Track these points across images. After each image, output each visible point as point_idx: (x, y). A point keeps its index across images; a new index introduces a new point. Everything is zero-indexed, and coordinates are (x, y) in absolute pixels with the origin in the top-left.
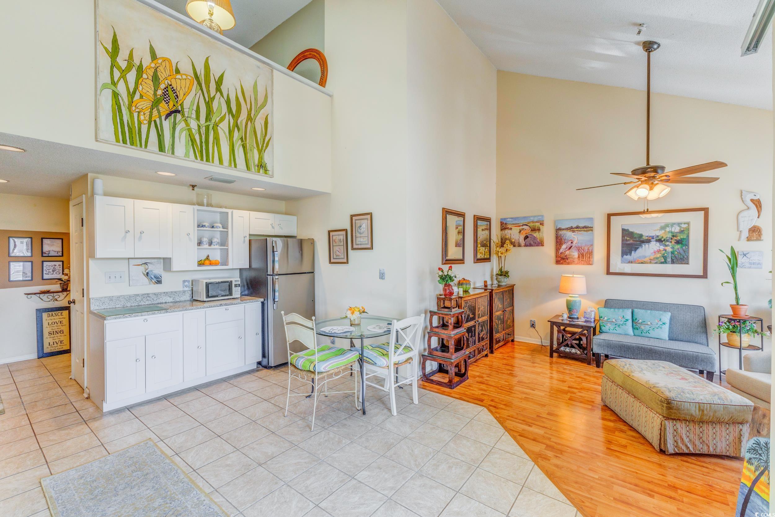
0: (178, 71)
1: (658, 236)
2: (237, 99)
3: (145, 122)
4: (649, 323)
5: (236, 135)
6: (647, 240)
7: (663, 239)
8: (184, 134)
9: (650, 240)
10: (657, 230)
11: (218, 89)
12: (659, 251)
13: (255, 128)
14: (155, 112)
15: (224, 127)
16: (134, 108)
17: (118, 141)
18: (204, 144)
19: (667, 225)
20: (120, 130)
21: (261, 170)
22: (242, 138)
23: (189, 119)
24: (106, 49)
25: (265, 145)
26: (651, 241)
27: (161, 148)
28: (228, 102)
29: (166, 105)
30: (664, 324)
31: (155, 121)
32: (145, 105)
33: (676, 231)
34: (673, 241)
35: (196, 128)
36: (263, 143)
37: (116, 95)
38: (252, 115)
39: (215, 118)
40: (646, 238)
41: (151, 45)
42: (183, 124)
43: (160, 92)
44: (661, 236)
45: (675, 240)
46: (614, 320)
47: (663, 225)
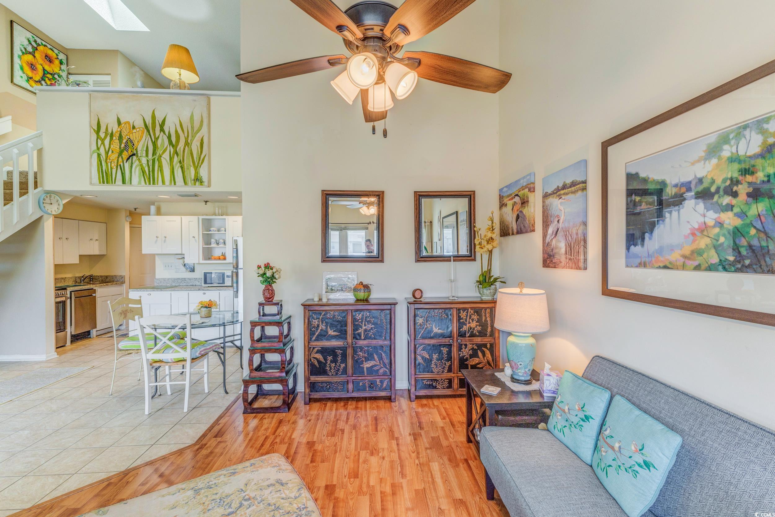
0: (134, 127)
1: (701, 181)
2: (176, 131)
3: (115, 167)
4: (617, 446)
5: (176, 159)
6: (676, 196)
7: (713, 189)
8: (138, 168)
9: (681, 195)
10: (699, 161)
11: (162, 130)
12: (703, 229)
13: (191, 150)
14: (120, 159)
15: (166, 156)
16: (108, 160)
17: (100, 183)
18: (151, 173)
19: (724, 139)
20: (101, 176)
21: (197, 183)
22: (180, 162)
23: (140, 158)
24: (94, 130)
25: (200, 162)
26: (685, 199)
27: (124, 182)
28: (169, 137)
29: (127, 153)
30: (647, 465)
31: (120, 165)
32: (114, 156)
33: (750, 153)
34: (743, 189)
35: (146, 162)
36: (199, 161)
37: (99, 155)
38: (189, 141)
39: (159, 152)
40: (674, 190)
41: (118, 117)
42: (137, 162)
43: (123, 145)
44: (709, 177)
45: (750, 184)
46: (566, 409)
47: (713, 139)
